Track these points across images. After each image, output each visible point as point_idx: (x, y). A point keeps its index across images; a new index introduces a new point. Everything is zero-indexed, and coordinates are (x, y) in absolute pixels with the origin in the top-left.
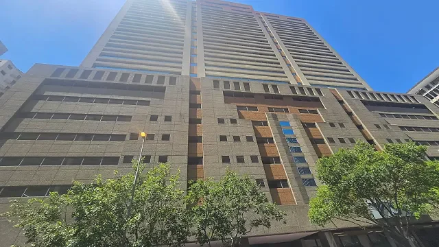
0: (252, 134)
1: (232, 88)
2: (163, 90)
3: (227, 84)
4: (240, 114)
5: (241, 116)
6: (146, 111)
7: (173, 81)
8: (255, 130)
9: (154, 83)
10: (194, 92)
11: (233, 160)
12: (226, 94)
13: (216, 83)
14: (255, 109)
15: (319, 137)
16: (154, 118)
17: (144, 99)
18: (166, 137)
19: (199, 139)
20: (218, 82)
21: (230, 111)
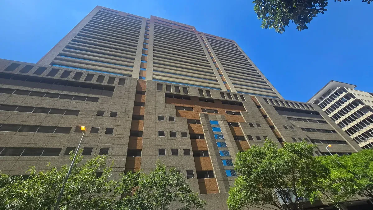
0: (186, 130)
1: (173, 91)
2: (112, 89)
3: (168, 87)
4: (177, 113)
5: (178, 115)
6: (94, 106)
7: (122, 81)
8: (190, 127)
9: (105, 82)
10: (140, 92)
11: (168, 153)
12: (167, 96)
13: (160, 86)
14: (191, 109)
15: (241, 135)
16: (100, 113)
17: (93, 96)
18: (109, 131)
19: (140, 134)
20: (161, 85)
21: (170, 110)
